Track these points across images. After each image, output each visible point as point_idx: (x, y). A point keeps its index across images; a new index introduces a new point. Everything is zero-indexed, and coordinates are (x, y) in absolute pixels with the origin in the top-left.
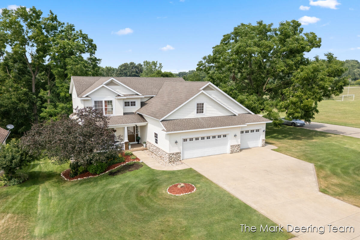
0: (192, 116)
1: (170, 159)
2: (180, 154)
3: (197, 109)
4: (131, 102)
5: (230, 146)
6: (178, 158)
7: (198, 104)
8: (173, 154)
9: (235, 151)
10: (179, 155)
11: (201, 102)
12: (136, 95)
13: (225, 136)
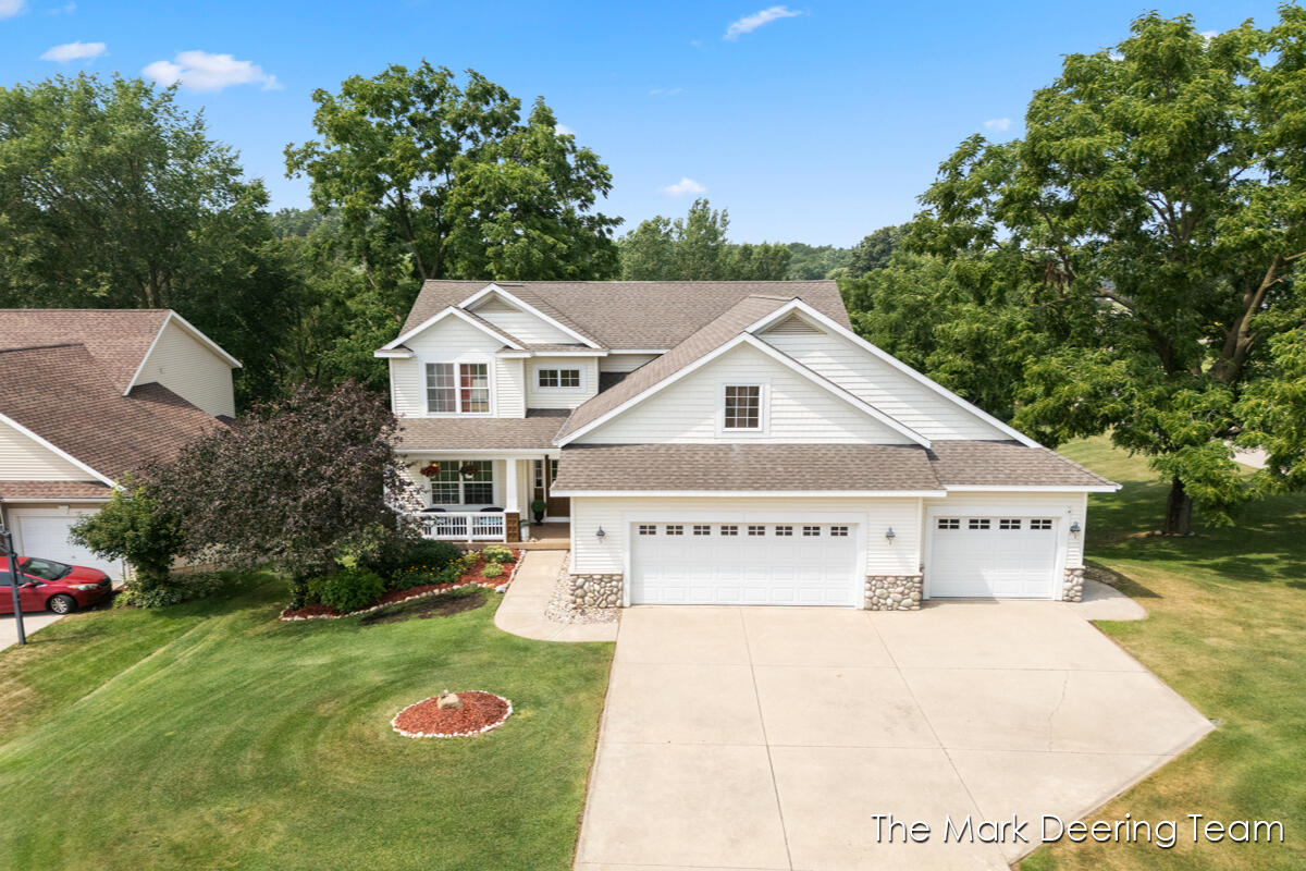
0: (704, 435)
1: (577, 596)
2: (618, 581)
3: (727, 410)
4: (562, 372)
5: (864, 579)
6: (612, 598)
7: (730, 390)
8: (589, 578)
9: (889, 601)
10: (614, 583)
11: (748, 382)
12: (579, 348)
13: (839, 531)
